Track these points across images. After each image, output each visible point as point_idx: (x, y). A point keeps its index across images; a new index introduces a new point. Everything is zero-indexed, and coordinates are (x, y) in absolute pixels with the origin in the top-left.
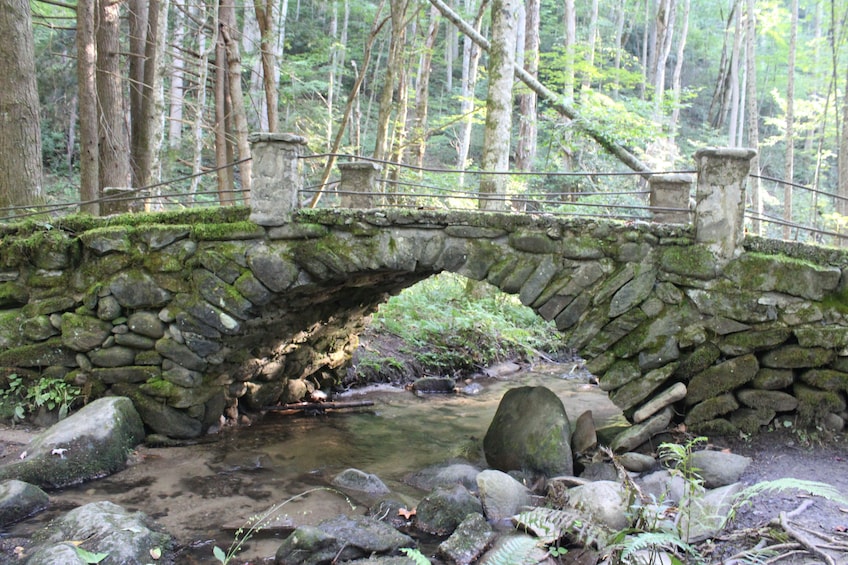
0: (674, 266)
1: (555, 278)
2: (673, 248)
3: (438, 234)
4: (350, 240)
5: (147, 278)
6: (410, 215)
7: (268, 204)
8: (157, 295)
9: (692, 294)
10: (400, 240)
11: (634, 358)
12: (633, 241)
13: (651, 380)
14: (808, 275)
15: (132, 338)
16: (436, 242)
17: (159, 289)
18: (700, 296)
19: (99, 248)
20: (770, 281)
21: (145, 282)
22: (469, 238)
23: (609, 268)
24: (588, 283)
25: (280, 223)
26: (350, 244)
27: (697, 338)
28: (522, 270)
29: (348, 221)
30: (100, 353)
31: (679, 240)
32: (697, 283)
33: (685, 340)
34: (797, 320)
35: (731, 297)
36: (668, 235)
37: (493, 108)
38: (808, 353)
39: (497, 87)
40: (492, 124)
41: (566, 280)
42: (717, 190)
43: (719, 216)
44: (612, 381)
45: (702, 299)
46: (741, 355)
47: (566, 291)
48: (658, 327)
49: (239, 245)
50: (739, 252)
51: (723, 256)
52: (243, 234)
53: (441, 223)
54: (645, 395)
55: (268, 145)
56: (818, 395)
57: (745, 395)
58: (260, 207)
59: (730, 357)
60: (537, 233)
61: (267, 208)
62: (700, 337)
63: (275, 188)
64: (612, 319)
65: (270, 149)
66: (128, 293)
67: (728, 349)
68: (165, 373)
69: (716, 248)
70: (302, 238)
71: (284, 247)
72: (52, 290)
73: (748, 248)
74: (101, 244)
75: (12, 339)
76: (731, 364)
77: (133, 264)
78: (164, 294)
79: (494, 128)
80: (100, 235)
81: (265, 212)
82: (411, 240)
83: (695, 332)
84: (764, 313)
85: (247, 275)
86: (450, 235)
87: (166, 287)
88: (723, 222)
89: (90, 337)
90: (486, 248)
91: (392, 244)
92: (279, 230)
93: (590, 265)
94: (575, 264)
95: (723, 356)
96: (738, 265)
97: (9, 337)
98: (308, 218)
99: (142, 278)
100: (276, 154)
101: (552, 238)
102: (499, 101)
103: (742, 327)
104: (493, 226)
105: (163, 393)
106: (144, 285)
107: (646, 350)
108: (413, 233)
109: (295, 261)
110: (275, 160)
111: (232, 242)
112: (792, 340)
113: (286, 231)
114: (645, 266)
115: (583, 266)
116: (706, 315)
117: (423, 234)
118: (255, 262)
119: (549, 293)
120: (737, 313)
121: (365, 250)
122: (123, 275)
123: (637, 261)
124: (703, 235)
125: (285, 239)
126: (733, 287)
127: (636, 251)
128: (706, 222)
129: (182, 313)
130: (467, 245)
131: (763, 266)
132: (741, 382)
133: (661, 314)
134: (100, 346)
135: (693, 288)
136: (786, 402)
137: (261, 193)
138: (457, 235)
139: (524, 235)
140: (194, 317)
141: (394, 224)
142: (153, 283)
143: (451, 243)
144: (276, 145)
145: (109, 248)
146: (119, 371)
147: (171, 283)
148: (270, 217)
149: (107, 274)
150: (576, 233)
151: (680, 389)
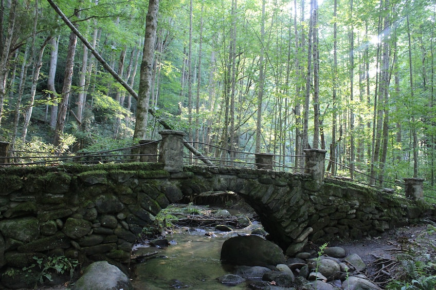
0: (308, 188)
1: (273, 193)
2: (307, 182)
3: (235, 177)
4: (202, 179)
5: (114, 197)
6: (227, 169)
7: (173, 163)
8: (119, 206)
9: (312, 197)
10: (222, 179)
11: (297, 221)
12: (296, 179)
13: (302, 227)
14: (340, 189)
15: (103, 229)
16: (234, 180)
17: (120, 203)
18: (314, 197)
19: (91, 182)
20: (332, 192)
21: (114, 199)
22: (246, 179)
23: (288, 189)
24: (283, 194)
25: (178, 171)
26: (202, 181)
27: (313, 212)
28: (263, 190)
29: (204, 171)
30: (87, 239)
31: (309, 179)
32: (313, 193)
33: (310, 213)
34: (338, 204)
35: (321, 197)
36: (305, 178)
37: (142, 111)
38: (341, 214)
39: (144, 101)
40: (140, 118)
41: (276, 194)
42: (318, 163)
43: (319, 171)
44: (291, 229)
45: (314, 198)
46: (326, 216)
47: (277, 198)
48: (303, 209)
49: (158, 181)
50: (323, 183)
51: (320, 184)
52: (162, 176)
53: (237, 172)
54: (300, 232)
55: (174, 136)
56: (343, 227)
57: (327, 229)
58: (170, 164)
59: (322, 217)
60: (269, 177)
61: (173, 164)
62: (314, 211)
63: (176, 156)
64: (291, 207)
65: (175, 138)
66: (104, 205)
67: (322, 215)
68: (120, 246)
69: (318, 182)
70: (186, 178)
71: (177, 182)
72: (60, 205)
73: (325, 182)
74: (92, 180)
75: (33, 236)
76: (323, 219)
77: (109, 191)
78: (122, 205)
79: (142, 120)
80: (92, 175)
81: (172, 166)
82: (226, 179)
83: (312, 210)
84: (331, 202)
85: (163, 195)
86: (239, 177)
87: (124, 202)
88: (320, 173)
89: (83, 231)
90: (252, 182)
91: (219, 181)
92: (176, 175)
93: (284, 188)
94: (279, 188)
95: (321, 217)
96: (323, 187)
97: (31, 234)
98: (189, 169)
99: (112, 198)
100: (178, 141)
101: (272, 178)
102: (145, 108)
103: (325, 207)
104: (255, 174)
105: (120, 256)
106: (113, 201)
107: (300, 217)
108: (226, 176)
109: (181, 188)
110: (177, 143)
111: (156, 180)
112: (337, 210)
113: (180, 175)
114: (299, 188)
115: (282, 188)
116: (315, 204)
117: (230, 177)
118: (167, 189)
119: (272, 199)
120: (324, 203)
121: (209, 183)
122: (102, 196)
123: (297, 187)
124: (315, 177)
125: (177, 179)
126: (322, 194)
127: (297, 183)
128: (316, 173)
129: (131, 215)
130: (245, 181)
131: (330, 187)
132: (326, 225)
133: (304, 204)
134: (87, 235)
135: (312, 195)
136: (336, 230)
137: (170, 157)
138: (242, 178)
139: (265, 177)
140: (137, 216)
141: (221, 172)
142: (117, 200)
143: (239, 180)
144: (177, 136)
145: (97, 182)
146: (97, 247)
147: (127, 200)
148: (174, 168)
149: (93, 196)
150: (280, 177)
151: (311, 229)
